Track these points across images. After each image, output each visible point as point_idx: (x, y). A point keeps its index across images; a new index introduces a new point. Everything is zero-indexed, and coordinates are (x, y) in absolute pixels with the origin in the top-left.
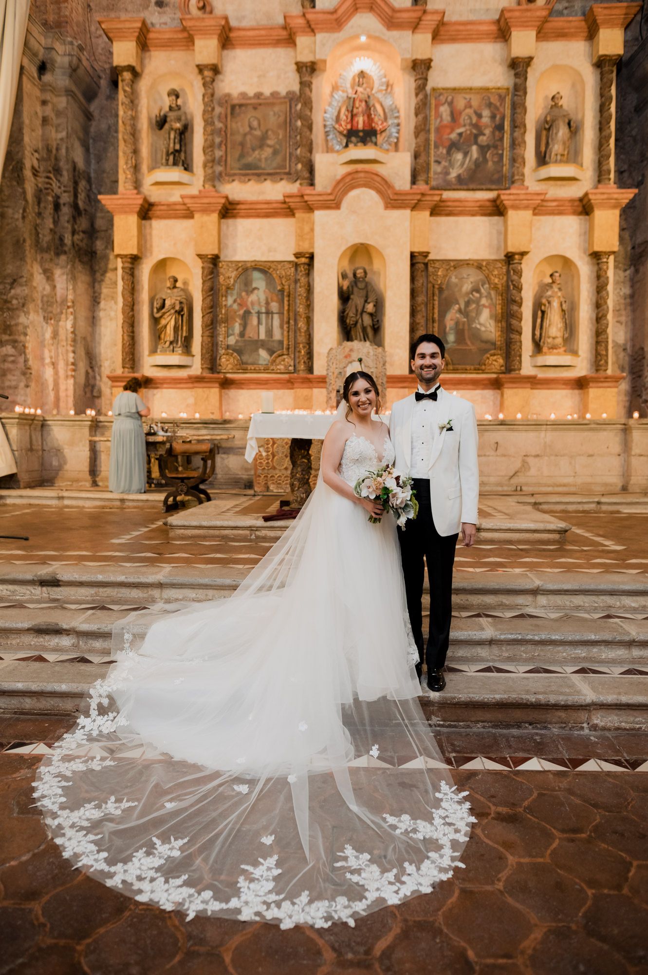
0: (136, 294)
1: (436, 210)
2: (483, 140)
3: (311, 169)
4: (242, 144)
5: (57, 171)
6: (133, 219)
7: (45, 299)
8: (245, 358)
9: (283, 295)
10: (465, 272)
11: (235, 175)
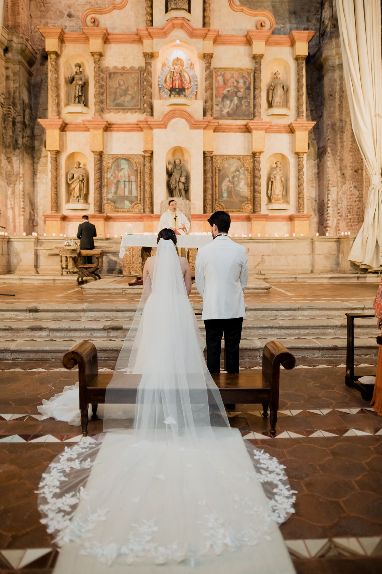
0: (58, 171)
1: (216, 130)
2: (240, 94)
3: (151, 107)
4: (115, 93)
5: (14, 104)
6: (57, 132)
7: (8, 173)
8: (117, 205)
9: (137, 172)
10: (232, 161)
11: (111, 109)
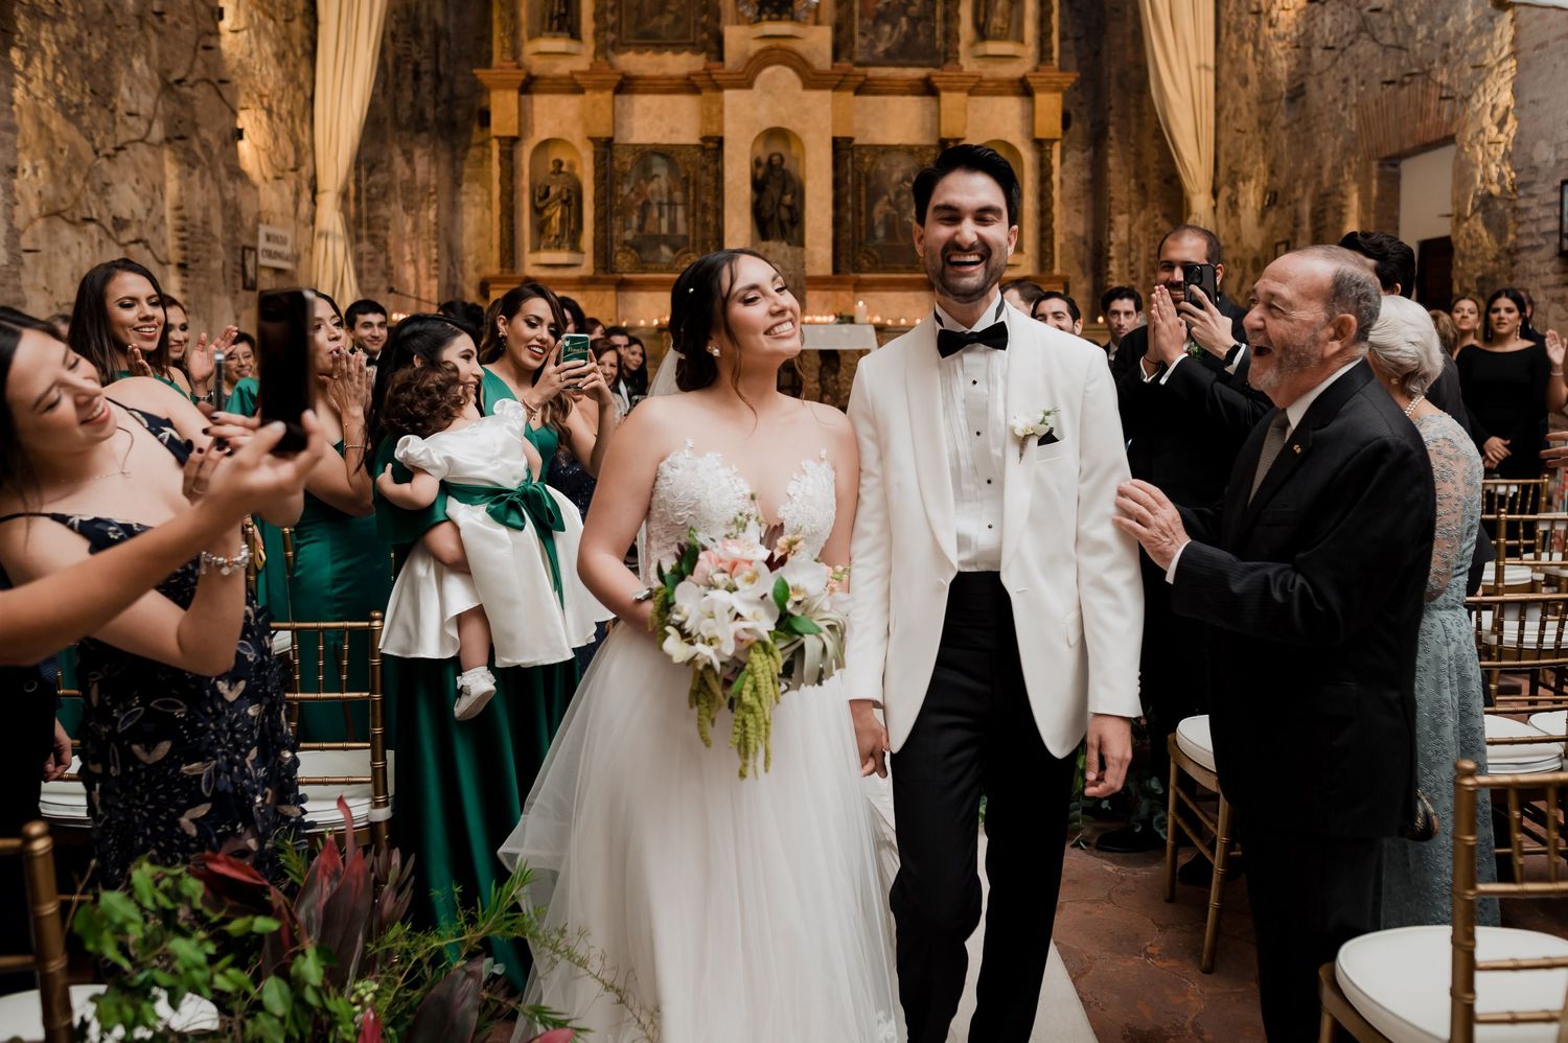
0: (515, 180)
1: (860, 90)
2: (913, 10)
3: (719, 40)
4: (639, 9)
5: (416, 33)
6: (513, 96)
7: (405, 185)
8: (645, 255)
9: (688, 184)
10: (895, 158)
11: (629, 45)
